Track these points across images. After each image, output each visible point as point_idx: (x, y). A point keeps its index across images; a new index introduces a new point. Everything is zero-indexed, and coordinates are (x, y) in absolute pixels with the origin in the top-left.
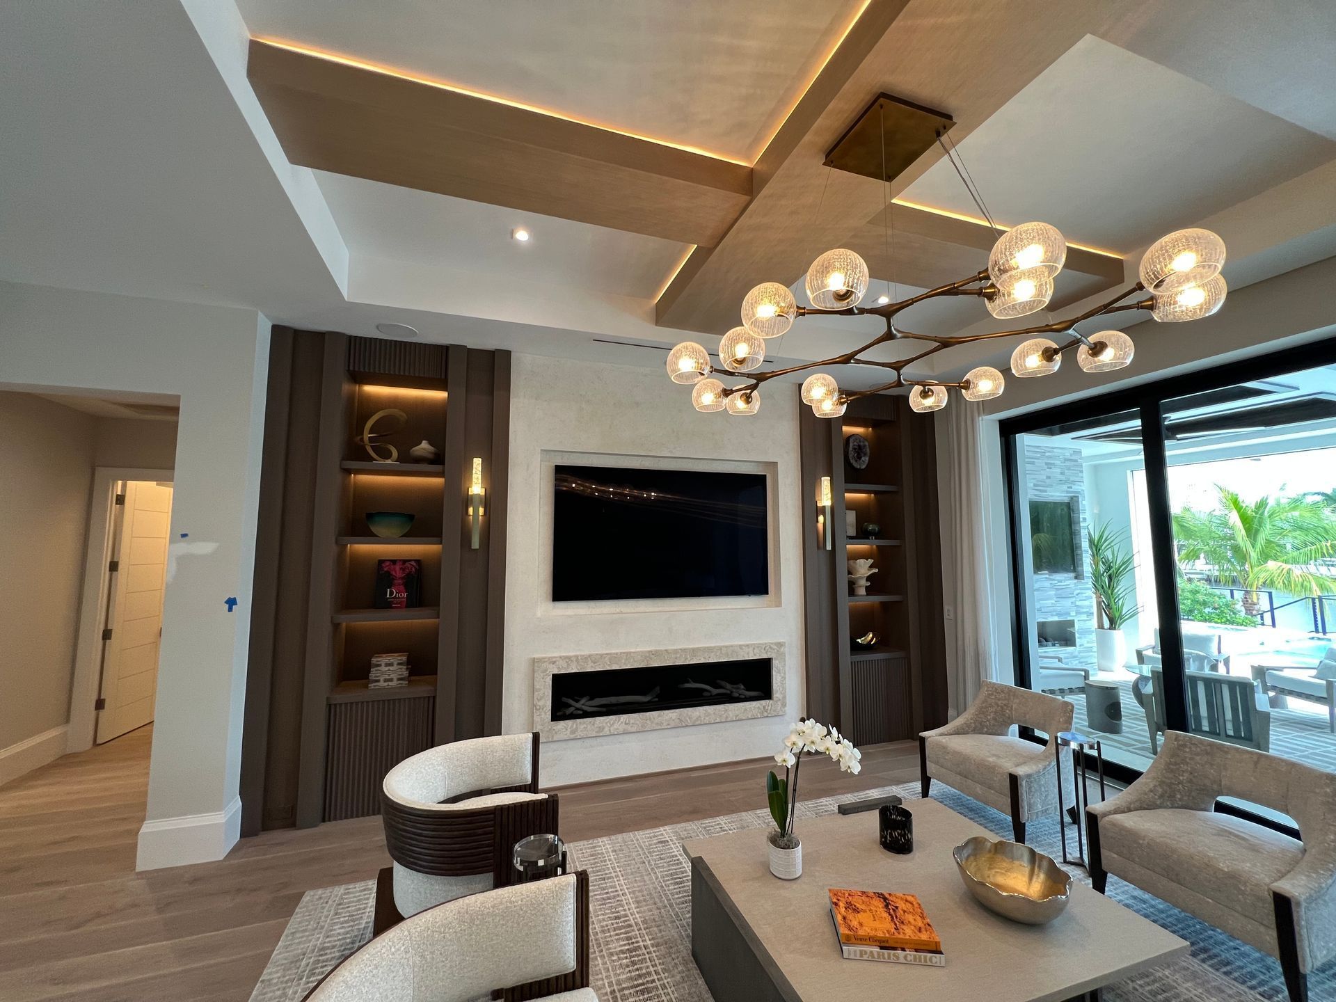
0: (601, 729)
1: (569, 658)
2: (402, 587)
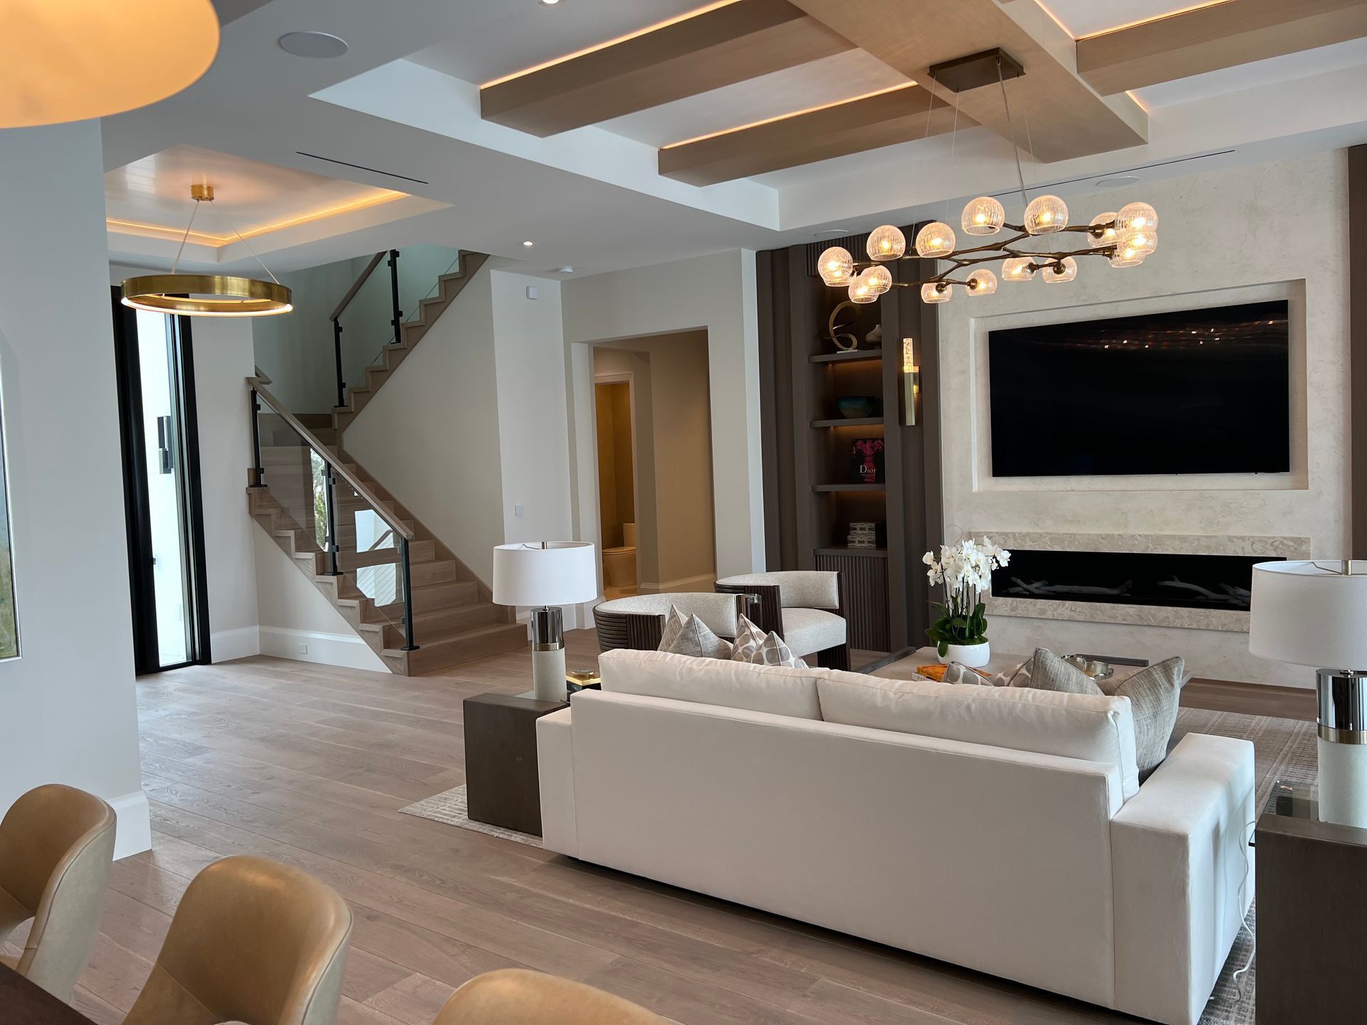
0: (1044, 611)
1: (1006, 534)
2: (872, 464)
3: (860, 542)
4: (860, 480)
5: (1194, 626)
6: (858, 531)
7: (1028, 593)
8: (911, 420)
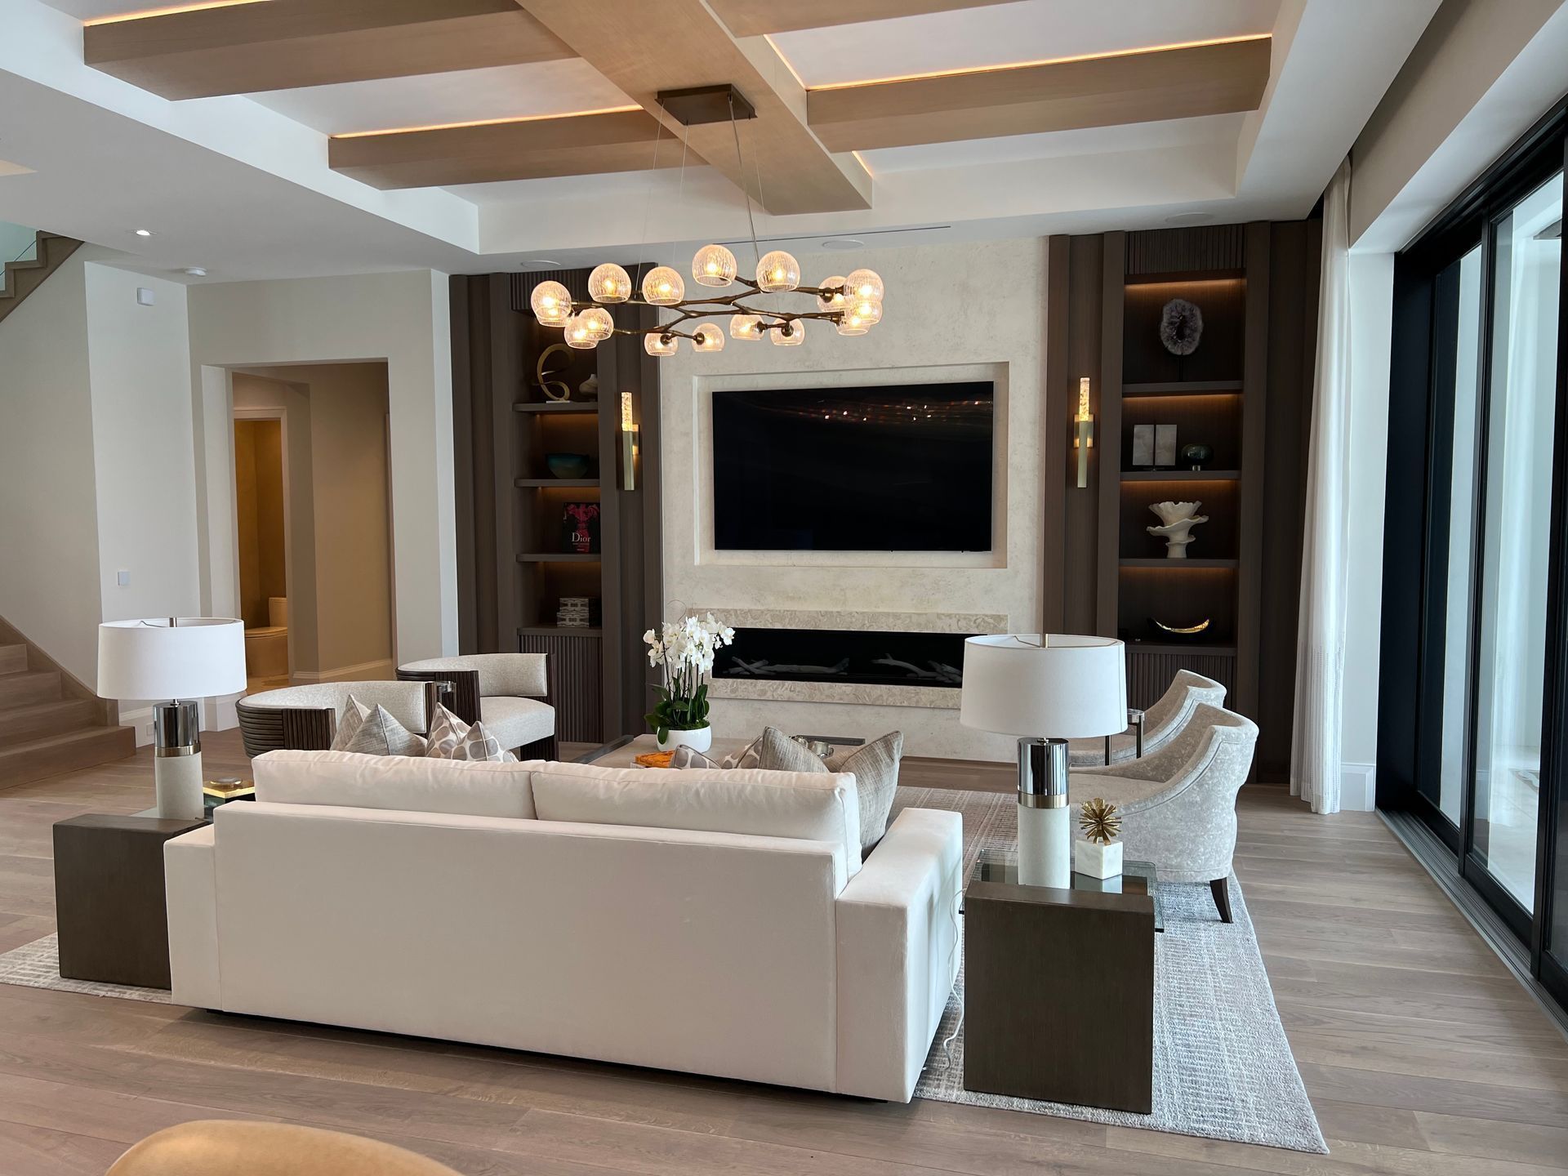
0: (764, 692)
1: (728, 611)
2: (585, 531)
3: (571, 620)
4: (572, 549)
5: (906, 704)
6: (570, 608)
7: (748, 673)
8: (630, 484)
